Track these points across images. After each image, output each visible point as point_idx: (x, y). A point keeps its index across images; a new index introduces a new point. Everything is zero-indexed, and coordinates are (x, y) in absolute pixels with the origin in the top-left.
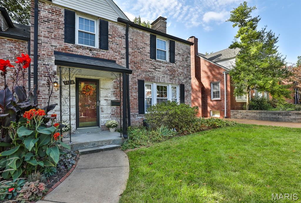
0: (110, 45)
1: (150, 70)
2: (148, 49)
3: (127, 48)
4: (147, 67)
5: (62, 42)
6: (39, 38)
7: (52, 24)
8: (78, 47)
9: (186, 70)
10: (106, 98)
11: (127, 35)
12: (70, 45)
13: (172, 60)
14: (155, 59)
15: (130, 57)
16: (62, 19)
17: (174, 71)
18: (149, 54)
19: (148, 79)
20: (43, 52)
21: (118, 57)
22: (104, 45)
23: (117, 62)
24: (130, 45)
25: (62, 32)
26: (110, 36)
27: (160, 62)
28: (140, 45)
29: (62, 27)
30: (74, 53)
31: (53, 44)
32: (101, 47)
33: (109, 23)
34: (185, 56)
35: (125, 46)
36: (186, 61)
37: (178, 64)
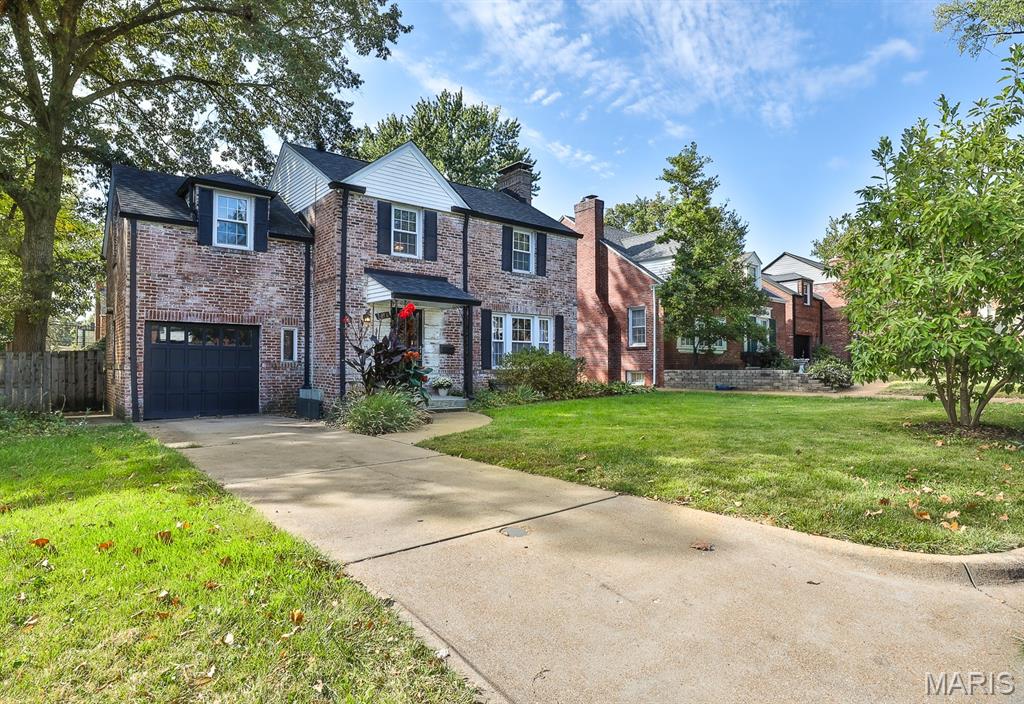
0: (440, 251)
1: (501, 291)
2: (498, 253)
3: (465, 255)
4: (495, 285)
5: (374, 252)
6: (347, 249)
7: (362, 227)
8: (395, 259)
9: (566, 287)
10: (433, 341)
11: (465, 231)
12: (385, 256)
13: (541, 270)
14: (511, 271)
15: (469, 271)
16: (374, 217)
17: (545, 291)
18: (500, 263)
19: (498, 308)
20: (351, 271)
21: (451, 272)
22: (431, 254)
23: (449, 281)
24: (470, 250)
25: (374, 237)
26: (439, 237)
27: (519, 275)
28: (486, 246)
29: (375, 228)
30: (389, 269)
31: (363, 257)
32: (426, 257)
33: (439, 213)
34: (567, 261)
35: (461, 252)
36: (568, 269)
37: (552, 276)
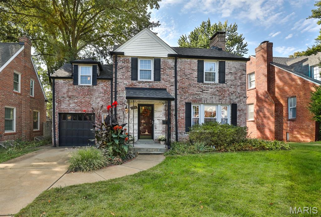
0: (162, 76)
1: (197, 93)
2: (195, 74)
3: (176, 77)
4: (195, 90)
5: (130, 80)
6: (117, 80)
7: (124, 70)
8: (140, 82)
9: (239, 88)
10: (159, 119)
11: (176, 66)
12: (135, 81)
13: (222, 80)
14: (203, 82)
15: (178, 84)
16: (130, 65)
17: (225, 91)
18: (196, 79)
19: (195, 101)
20: (119, 89)
21: (168, 86)
22: (157, 78)
23: (167, 90)
24: (179, 74)
25: (130, 74)
26: (162, 70)
27: (208, 84)
28: (188, 71)
29: (130, 70)
30: (137, 87)
31: (125, 83)
32: (155, 80)
33: (161, 59)
34: (239, 74)
35: (174, 75)
36: (240, 78)
37: (229, 83)
